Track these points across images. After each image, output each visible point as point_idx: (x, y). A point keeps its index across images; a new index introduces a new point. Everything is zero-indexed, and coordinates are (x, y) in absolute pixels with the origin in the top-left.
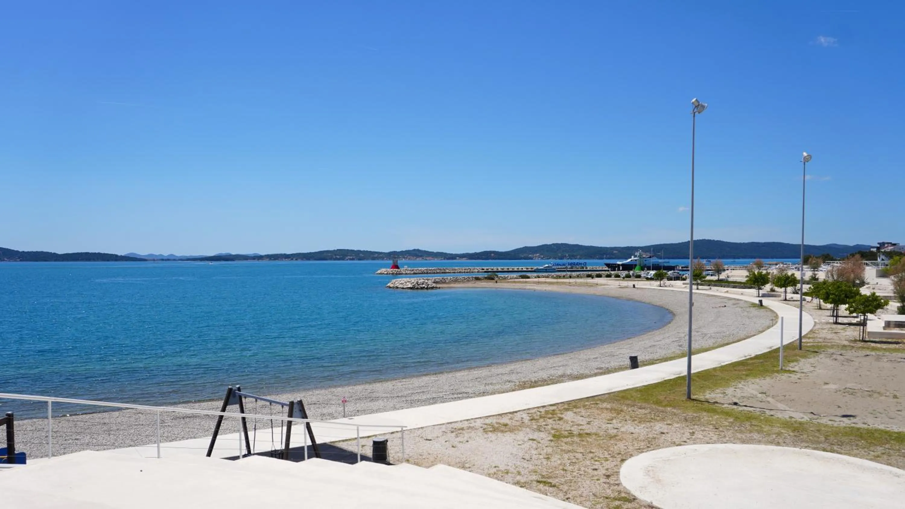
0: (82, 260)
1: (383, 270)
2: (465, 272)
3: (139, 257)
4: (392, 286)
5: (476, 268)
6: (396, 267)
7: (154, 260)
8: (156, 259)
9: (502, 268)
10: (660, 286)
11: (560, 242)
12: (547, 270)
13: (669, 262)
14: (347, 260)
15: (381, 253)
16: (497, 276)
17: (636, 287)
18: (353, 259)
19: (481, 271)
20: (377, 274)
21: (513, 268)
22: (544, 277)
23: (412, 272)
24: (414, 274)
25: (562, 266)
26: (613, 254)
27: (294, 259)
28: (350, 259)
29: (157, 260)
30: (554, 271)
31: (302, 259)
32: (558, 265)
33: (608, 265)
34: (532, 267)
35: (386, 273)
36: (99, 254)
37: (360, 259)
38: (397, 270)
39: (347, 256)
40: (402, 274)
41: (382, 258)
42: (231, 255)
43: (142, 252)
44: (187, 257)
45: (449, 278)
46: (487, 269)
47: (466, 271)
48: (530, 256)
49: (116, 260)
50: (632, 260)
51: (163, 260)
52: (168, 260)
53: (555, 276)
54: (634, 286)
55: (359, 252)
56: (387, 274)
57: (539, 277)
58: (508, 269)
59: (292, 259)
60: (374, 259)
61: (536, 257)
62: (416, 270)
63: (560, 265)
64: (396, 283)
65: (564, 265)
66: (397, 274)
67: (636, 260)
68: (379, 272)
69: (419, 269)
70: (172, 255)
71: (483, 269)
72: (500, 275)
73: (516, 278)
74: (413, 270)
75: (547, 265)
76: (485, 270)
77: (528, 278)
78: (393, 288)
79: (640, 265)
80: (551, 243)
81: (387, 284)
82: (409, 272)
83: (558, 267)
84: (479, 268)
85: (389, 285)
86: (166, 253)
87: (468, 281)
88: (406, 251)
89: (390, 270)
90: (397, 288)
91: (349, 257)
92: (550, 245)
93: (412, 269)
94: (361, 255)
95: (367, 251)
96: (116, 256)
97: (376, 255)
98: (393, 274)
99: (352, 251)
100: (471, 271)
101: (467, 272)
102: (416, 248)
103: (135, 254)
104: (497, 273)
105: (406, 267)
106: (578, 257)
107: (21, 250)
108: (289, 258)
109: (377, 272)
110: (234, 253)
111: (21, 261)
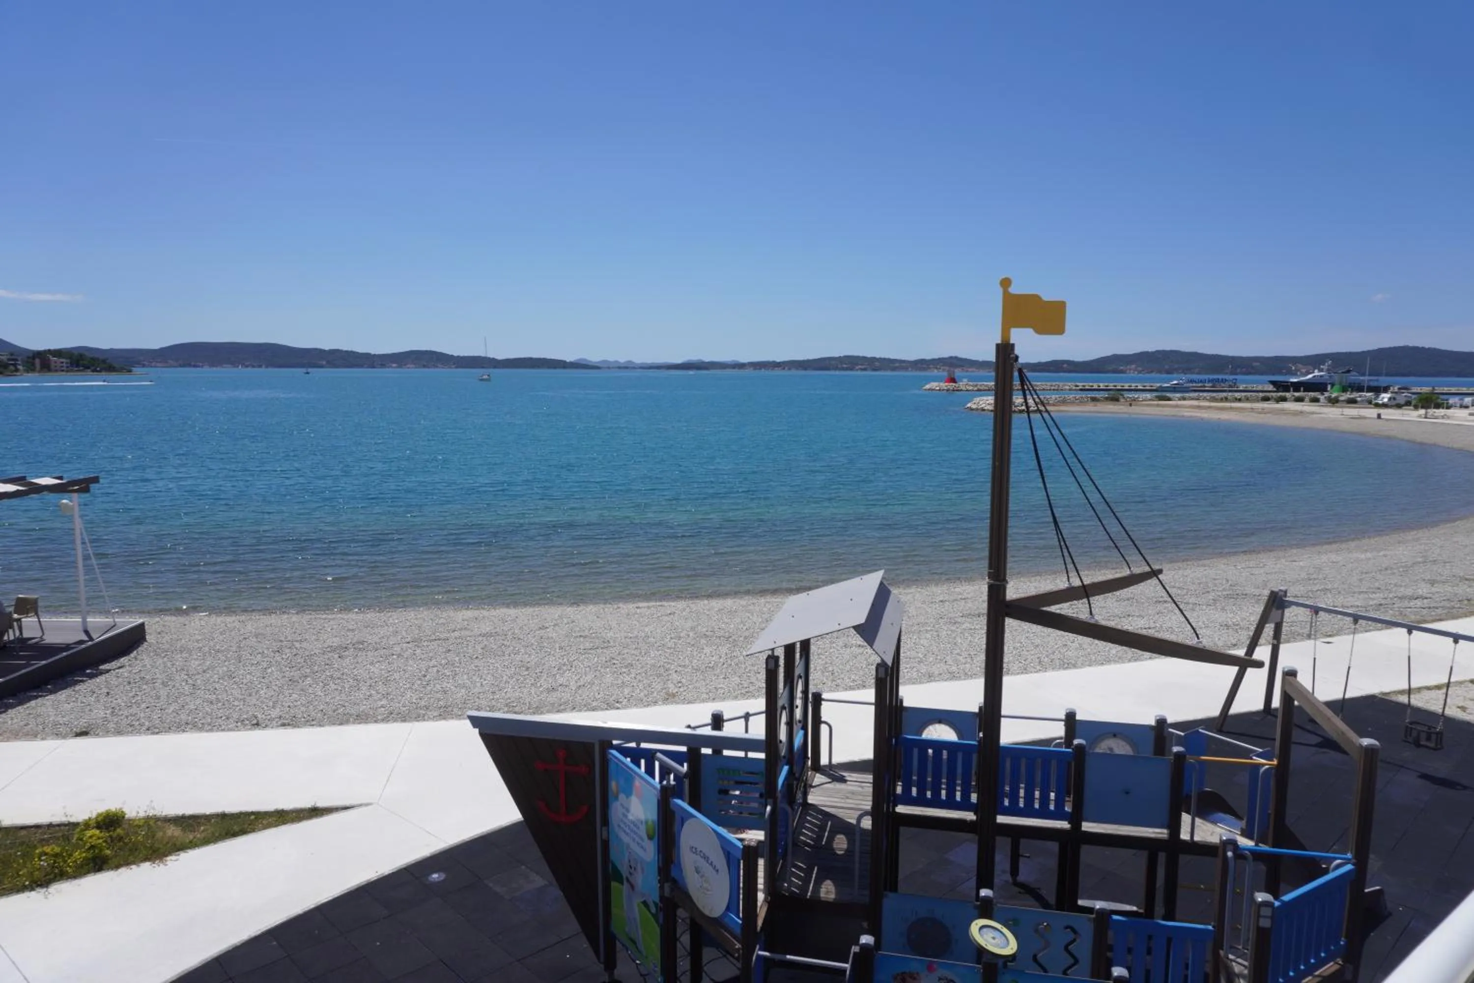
0: (525, 367)
1: (934, 385)
2: (1050, 390)
3: (590, 364)
4: (974, 407)
5: (1067, 384)
6: (953, 380)
7: (609, 368)
8: (611, 366)
9: (1106, 384)
10: (1426, 418)
11: (1168, 349)
12: (1177, 389)
13: (1377, 380)
14: (857, 370)
15: (904, 361)
16: (1122, 395)
17: (1382, 417)
18: (865, 369)
19: (1074, 388)
20: (925, 390)
21: (1122, 384)
22: (1192, 399)
23: (976, 389)
24: (979, 390)
25: (1198, 383)
26: (1253, 367)
27: (786, 368)
28: (862, 370)
29: (613, 368)
30: (1187, 390)
31: (797, 369)
32: (1192, 381)
33: (1273, 383)
34: (1152, 384)
35: (938, 388)
36: (544, 359)
37: (875, 370)
38: (954, 384)
39: (857, 364)
40: (961, 390)
41: (906, 369)
42: (703, 362)
43: (594, 357)
44: (646, 364)
45: (1053, 397)
46: (1084, 386)
47: (1052, 388)
48: (1122, 368)
49: (564, 367)
50: (1314, 376)
51: (619, 368)
52: (626, 368)
53: (1208, 398)
54: (1379, 416)
55: (874, 359)
56: (940, 390)
57: (1184, 399)
58: (1115, 386)
59: (784, 369)
60: (894, 369)
61: (1130, 369)
62: (981, 385)
63: (1196, 382)
64: (981, 403)
65: (1201, 381)
66: (954, 390)
67: (1321, 376)
68: (928, 387)
69: (985, 383)
70: (630, 362)
71: (1077, 386)
72: (1127, 395)
73: (1150, 400)
74: (976, 386)
75: (1175, 382)
76: (1080, 387)
77: (1169, 399)
78: (977, 409)
79: (1340, 384)
80: (1154, 350)
81: (966, 404)
82: (971, 388)
83: (1191, 385)
84: (1071, 385)
85: (969, 405)
86: (622, 359)
87: (1081, 402)
88: (939, 359)
89: (944, 385)
90: (983, 410)
91: (860, 367)
92: (1153, 353)
93: (975, 383)
94: (877, 364)
95: (885, 359)
96: (565, 362)
97: (897, 365)
98: (948, 390)
99: (864, 358)
100: (1060, 388)
101: (1054, 390)
102: (953, 355)
103: (585, 360)
104: (1122, 393)
105: (965, 380)
106: (1197, 370)
107: (455, 354)
108: (780, 366)
109: (925, 388)
110: (707, 359)
111: (456, 367)
